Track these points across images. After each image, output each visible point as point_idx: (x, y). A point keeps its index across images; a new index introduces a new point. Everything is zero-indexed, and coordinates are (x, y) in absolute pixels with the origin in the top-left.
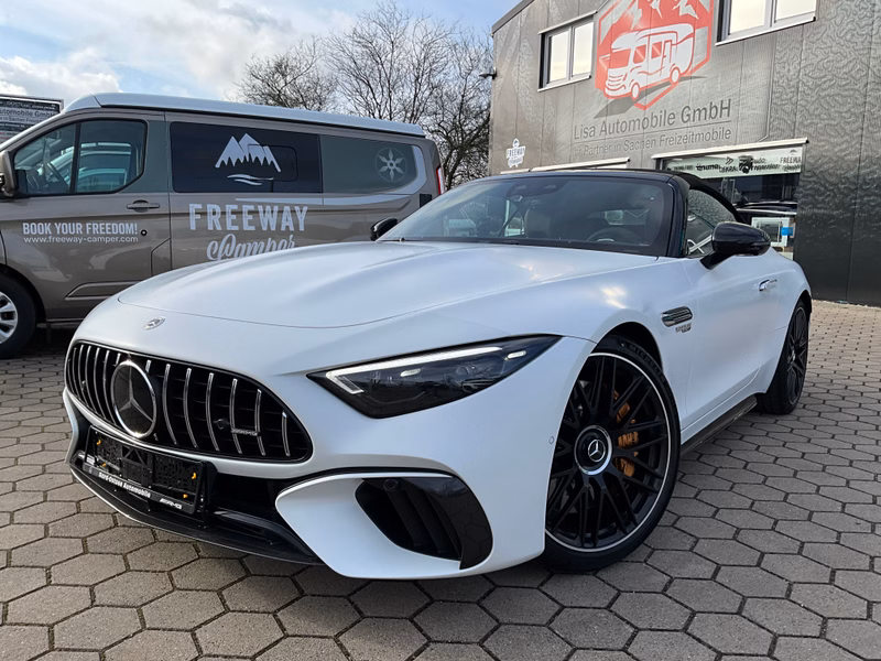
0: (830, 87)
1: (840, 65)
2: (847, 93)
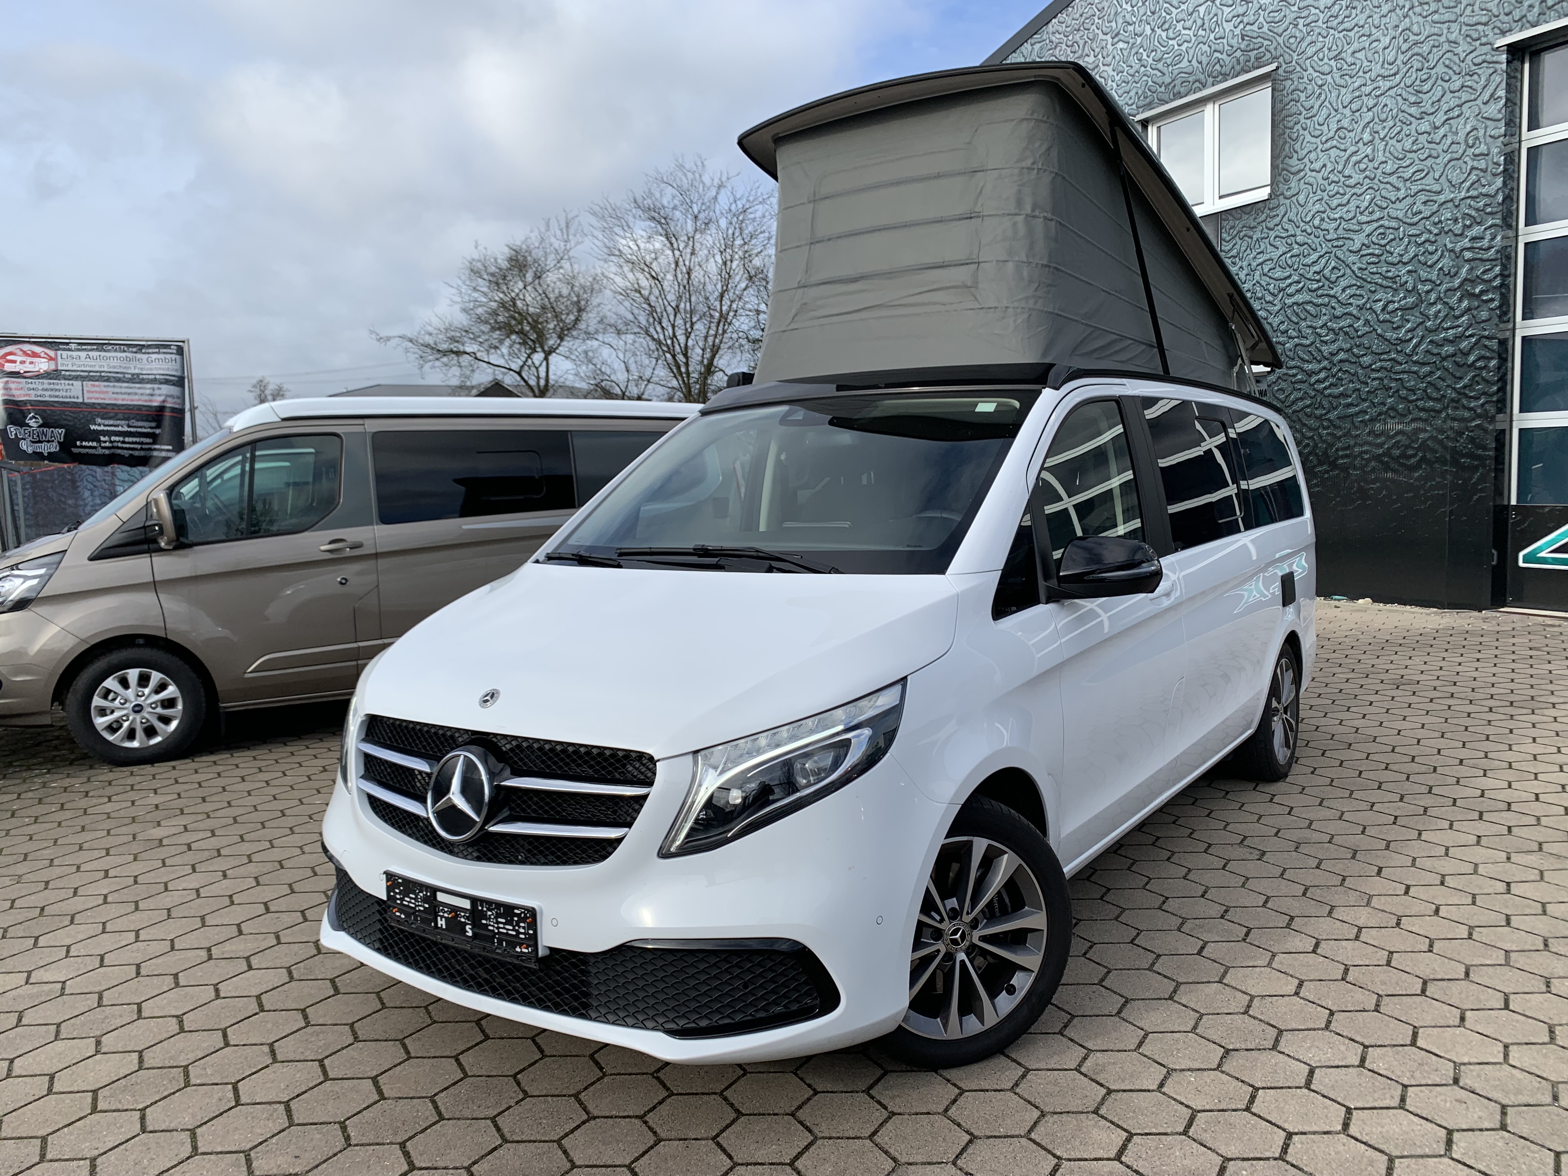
0: (1297, 291)
1: (1308, 261)
2: (1320, 301)
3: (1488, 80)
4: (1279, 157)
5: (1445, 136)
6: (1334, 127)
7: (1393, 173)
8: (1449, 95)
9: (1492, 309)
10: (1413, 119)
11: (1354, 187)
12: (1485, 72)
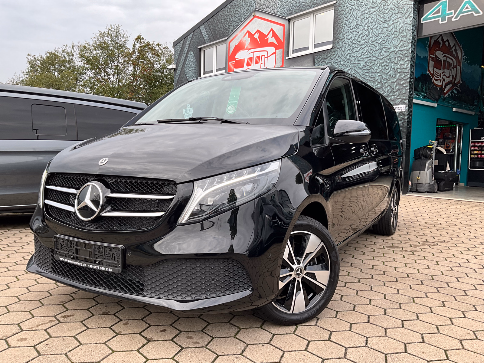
3: (407, 10)
4: (336, 33)
5: (392, 29)
6: (355, 24)
7: (374, 41)
8: (394, 15)
9: (407, 90)
10: (382, 23)
11: (361, 45)
12: (406, 8)
